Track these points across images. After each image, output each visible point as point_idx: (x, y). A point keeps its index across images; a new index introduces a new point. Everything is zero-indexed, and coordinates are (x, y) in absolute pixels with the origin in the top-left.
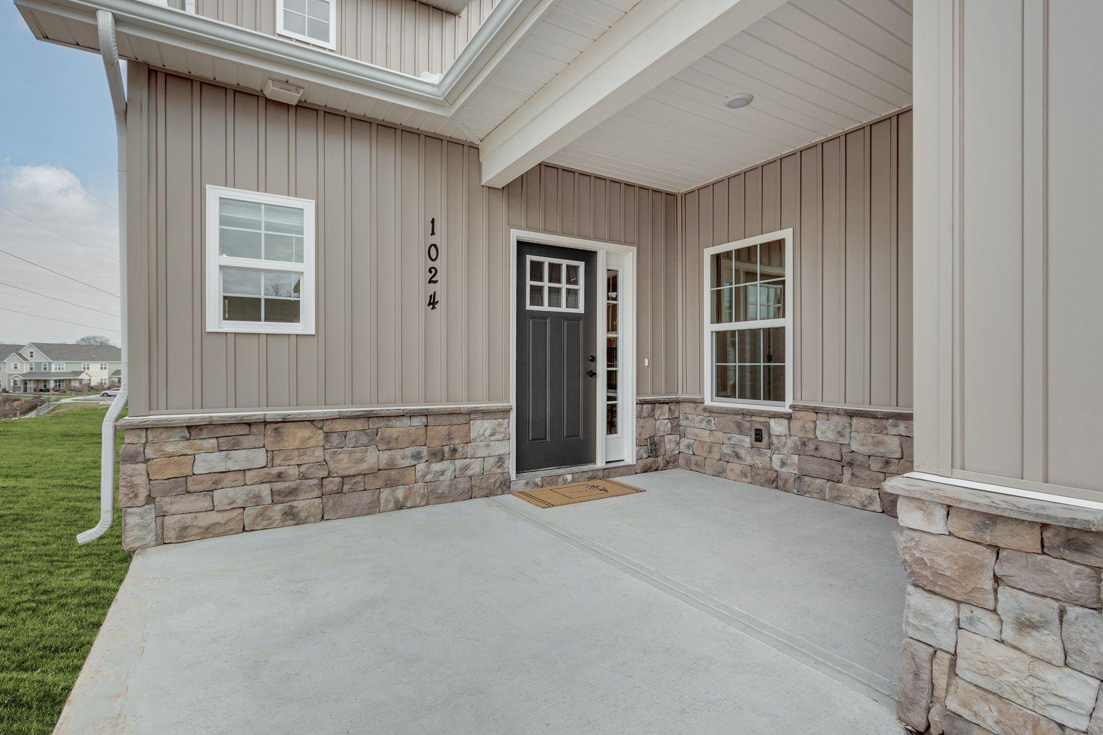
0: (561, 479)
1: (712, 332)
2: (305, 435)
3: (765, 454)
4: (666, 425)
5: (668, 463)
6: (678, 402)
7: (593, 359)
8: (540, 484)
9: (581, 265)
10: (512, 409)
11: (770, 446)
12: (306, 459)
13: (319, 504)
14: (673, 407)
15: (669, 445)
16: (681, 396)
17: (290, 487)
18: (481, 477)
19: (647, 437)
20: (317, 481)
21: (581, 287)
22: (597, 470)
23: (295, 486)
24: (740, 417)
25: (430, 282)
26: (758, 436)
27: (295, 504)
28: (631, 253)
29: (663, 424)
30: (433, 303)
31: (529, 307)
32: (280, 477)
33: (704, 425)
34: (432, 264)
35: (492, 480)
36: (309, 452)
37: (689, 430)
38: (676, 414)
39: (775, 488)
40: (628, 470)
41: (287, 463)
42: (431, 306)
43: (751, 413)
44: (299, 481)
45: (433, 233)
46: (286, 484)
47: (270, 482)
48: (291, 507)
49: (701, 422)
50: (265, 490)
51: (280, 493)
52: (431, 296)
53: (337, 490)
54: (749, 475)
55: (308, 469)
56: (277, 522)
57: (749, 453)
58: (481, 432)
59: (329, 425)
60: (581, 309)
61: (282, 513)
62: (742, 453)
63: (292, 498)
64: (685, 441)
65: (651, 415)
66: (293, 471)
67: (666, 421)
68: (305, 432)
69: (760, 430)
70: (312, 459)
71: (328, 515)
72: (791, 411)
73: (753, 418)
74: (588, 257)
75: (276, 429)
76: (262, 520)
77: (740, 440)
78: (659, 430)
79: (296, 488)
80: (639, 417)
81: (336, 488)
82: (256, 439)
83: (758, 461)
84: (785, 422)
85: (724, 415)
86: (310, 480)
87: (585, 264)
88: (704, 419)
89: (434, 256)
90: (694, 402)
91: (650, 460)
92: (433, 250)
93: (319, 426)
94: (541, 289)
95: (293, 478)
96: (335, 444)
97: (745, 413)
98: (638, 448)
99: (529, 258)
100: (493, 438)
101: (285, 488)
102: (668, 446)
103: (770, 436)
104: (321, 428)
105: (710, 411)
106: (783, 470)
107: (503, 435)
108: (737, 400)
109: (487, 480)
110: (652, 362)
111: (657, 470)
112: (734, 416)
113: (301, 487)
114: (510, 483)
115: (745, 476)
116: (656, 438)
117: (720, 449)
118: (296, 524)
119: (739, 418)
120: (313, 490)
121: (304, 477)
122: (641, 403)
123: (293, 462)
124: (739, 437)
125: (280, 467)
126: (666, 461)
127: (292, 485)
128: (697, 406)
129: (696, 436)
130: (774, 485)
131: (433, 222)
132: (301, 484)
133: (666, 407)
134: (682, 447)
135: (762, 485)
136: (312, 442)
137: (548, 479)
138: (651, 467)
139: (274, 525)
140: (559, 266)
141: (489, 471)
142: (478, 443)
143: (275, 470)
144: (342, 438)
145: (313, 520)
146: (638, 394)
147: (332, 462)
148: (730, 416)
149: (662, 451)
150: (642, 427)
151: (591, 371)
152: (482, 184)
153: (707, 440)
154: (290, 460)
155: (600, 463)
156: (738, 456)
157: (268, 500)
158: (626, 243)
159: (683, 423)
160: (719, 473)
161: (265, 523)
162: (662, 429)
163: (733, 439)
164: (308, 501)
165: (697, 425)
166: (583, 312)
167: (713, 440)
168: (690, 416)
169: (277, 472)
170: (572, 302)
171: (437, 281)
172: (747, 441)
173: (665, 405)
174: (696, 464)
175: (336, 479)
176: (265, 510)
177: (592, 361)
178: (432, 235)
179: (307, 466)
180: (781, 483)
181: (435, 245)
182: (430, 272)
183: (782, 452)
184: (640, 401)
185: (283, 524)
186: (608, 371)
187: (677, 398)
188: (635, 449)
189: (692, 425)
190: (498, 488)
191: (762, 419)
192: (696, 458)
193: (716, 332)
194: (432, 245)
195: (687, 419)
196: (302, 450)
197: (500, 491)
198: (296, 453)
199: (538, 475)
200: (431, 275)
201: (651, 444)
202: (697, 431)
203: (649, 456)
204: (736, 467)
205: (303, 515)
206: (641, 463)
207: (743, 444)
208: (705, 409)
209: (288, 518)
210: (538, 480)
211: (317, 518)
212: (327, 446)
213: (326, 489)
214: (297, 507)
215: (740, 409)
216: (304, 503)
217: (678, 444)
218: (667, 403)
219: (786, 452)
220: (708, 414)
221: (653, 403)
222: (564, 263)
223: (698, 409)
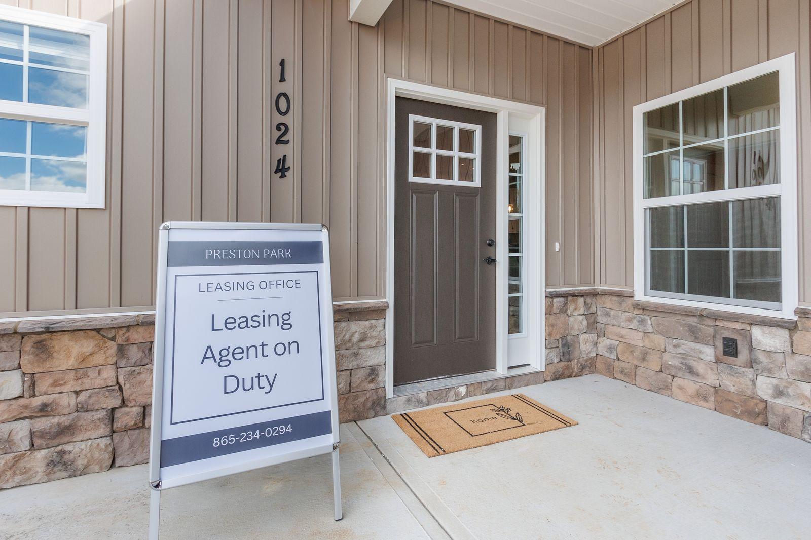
0: (452, 392)
1: (645, 209)
2: (85, 350)
3: (743, 375)
4: (581, 322)
5: (583, 368)
6: (594, 294)
7: (492, 244)
8: (425, 400)
9: (478, 129)
10: (388, 307)
11: (751, 363)
12: (87, 383)
13: (107, 446)
14: (589, 300)
15: (585, 346)
16: (601, 288)
17: (59, 424)
18: (346, 396)
19: (558, 337)
20: (105, 413)
21: (477, 155)
22: (498, 380)
23: (67, 423)
24: (696, 319)
25: (279, 141)
26: (730, 348)
27: (68, 448)
28: (540, 115)
29: (577, 320)
30: (281, 169)
31: (412, 179)
32: (44, 410)
33: (634, 324)
34: (280, 119)
35: (362, 400)
36: (92, 374)
37: (610, 329)
38: (593, 309)
39: (761, 424)
40: (535, 378)
41: (58, 389)
42: (280, 174)
43: (716, 316)
44: (76, 414)
45: (283, 79)
46: (56, 420)
47: (31, 418)
48: (62, 453)
49: (630, 320)
50: (21, 430)
51: (43, 434)
52: (279, 161)
53: (135, 424)
54: (712, 398)
55: (90, 397)
56: (39, 476)
57: (712, 369)
58: (347, 337)
59: (123, 335)
60: (477, 183)
61: (46, 461)
62: (700, 368)
63: (66, 439)
64: (604, 343)
65: (563, 310)
66: (67, 401)
67: (581, 318)
68: (87, 346)
69: (735, 341)
70: (99, 382)
71: (122, 460)
72: (796, 318)
73: (718, 323)
74: (487, 119)
75: (39, 342)
76: (15, 474)
77: (694, 350)
78: (572, 328)
79: (70, 425)
80: (549, 312)
81: (133, 423)
82: (6, 358)
83: (730, 384)
84: (785, 334)
85: (667, 315)
86: (94, 413)
87: (482, 128)
88: (634, 318)
89: (284, 109)
90: (619, 295)
91: (562, 364)
92: (283, 101)
93: (110, 336)
94: (427, 157)
95: (66, 411)
96: (133, 361)
97: (702, 315)
98: (548, 351)
99: (412, 118)
100: (363, 344)
101: (51, 427)
102: (583, 347)
103: (751, 349)
104: (113, 339)
105: (644, 308)
106: (779, 401)
107: (377, 340)
108: (686, 295)
109: (354, 400)
110: (564, 247)
111: (570, 376)
112: (684, 318)
113: (80, 423)
114: (385, 401)
115: (705, 399)
116: (569, 338)
117: (661, 358)
118: (70, 476)
119: (693, 321)
120: (96, 427)
121: (82, 408)
122: (551, 296)
123: (64, 389)
124: (693, 345)
125: (45, 396)
126: (581, 365)
127: (65, 420)
128: (623, 301)
129: (622, 337)
130: (760, 420)
131: (282, 63)
132: (78, 418)
133: (581, 300)
134: (602, 349)
135: (736, 416)
136: (99, 359)
137: (435, 394)
138: (563, 374)
139: (34, 480)
140: (450, 130)
141: (357, 387)
142: (343, 352)
143: (37, 401)
144: (144, 352)
145: (97, 468)
146: (548, 285)
147: (127, 386)
148: (679, 317)
149: (576, 353)
150: (553, 326)
151: (489, 258)
152: (350, 18)
153: (640, 344)
154: (62, 385)
155: (501, 370)
156: (691, 371)
157: (25, 445)
158: (532, 102)
159: (601, 319)
160: (663, 388)
161: (18, 479)
162: (576, 327)
163: (684, 347)
164: (90, 442)
165: (623, 324)
166: (480, 186)
167: (647, 343)
168: (612, 312)
169: (39, 403)
170: (466, 173)
171: (288, 141)
172: (709, 353)
173: (579, 298)
174: (622, 372)
175: (134, 409)
176: (17, 459)
177: (490, 245)
178: (281, 81)
179: (87, 393)
180: (772, 420)
181: (285, 95)
182: (278, 128)
183: (776, 376)
184: (551, 293)
185: (49, 476)
186: (510, 258)
187: (594, 290)
188: (544, 352)
189: (616, 323)
190: (369, 409)
191: (737, 326)
192: (623, 364)
193: (650, 209)
194: (281, 95)
195: (608, 314)
196: (81, 371)
197: (372, 413)
198: (72, 375)
199: (422, 388)
200: (280, 133)
201: (563, 346)
202: (624, 332)
203: (561, 360)
204: (690, 385)
205: (80, 463)
206: (552, 368)
207: (701, 356)
208: (637, 306)
209: (56, 469)
210: (423, 396)
211: (104, 465)
212: (122, 363)
213: (117, 425)
214: (70, 452)
215: (697, 309)
216: (83, 445)
217: (596, 344)
218: (582, 296)
219: (784, 375)
220: (641, 312)
221: (565, 296)
222: (457, 126)
223: (624, 305)
